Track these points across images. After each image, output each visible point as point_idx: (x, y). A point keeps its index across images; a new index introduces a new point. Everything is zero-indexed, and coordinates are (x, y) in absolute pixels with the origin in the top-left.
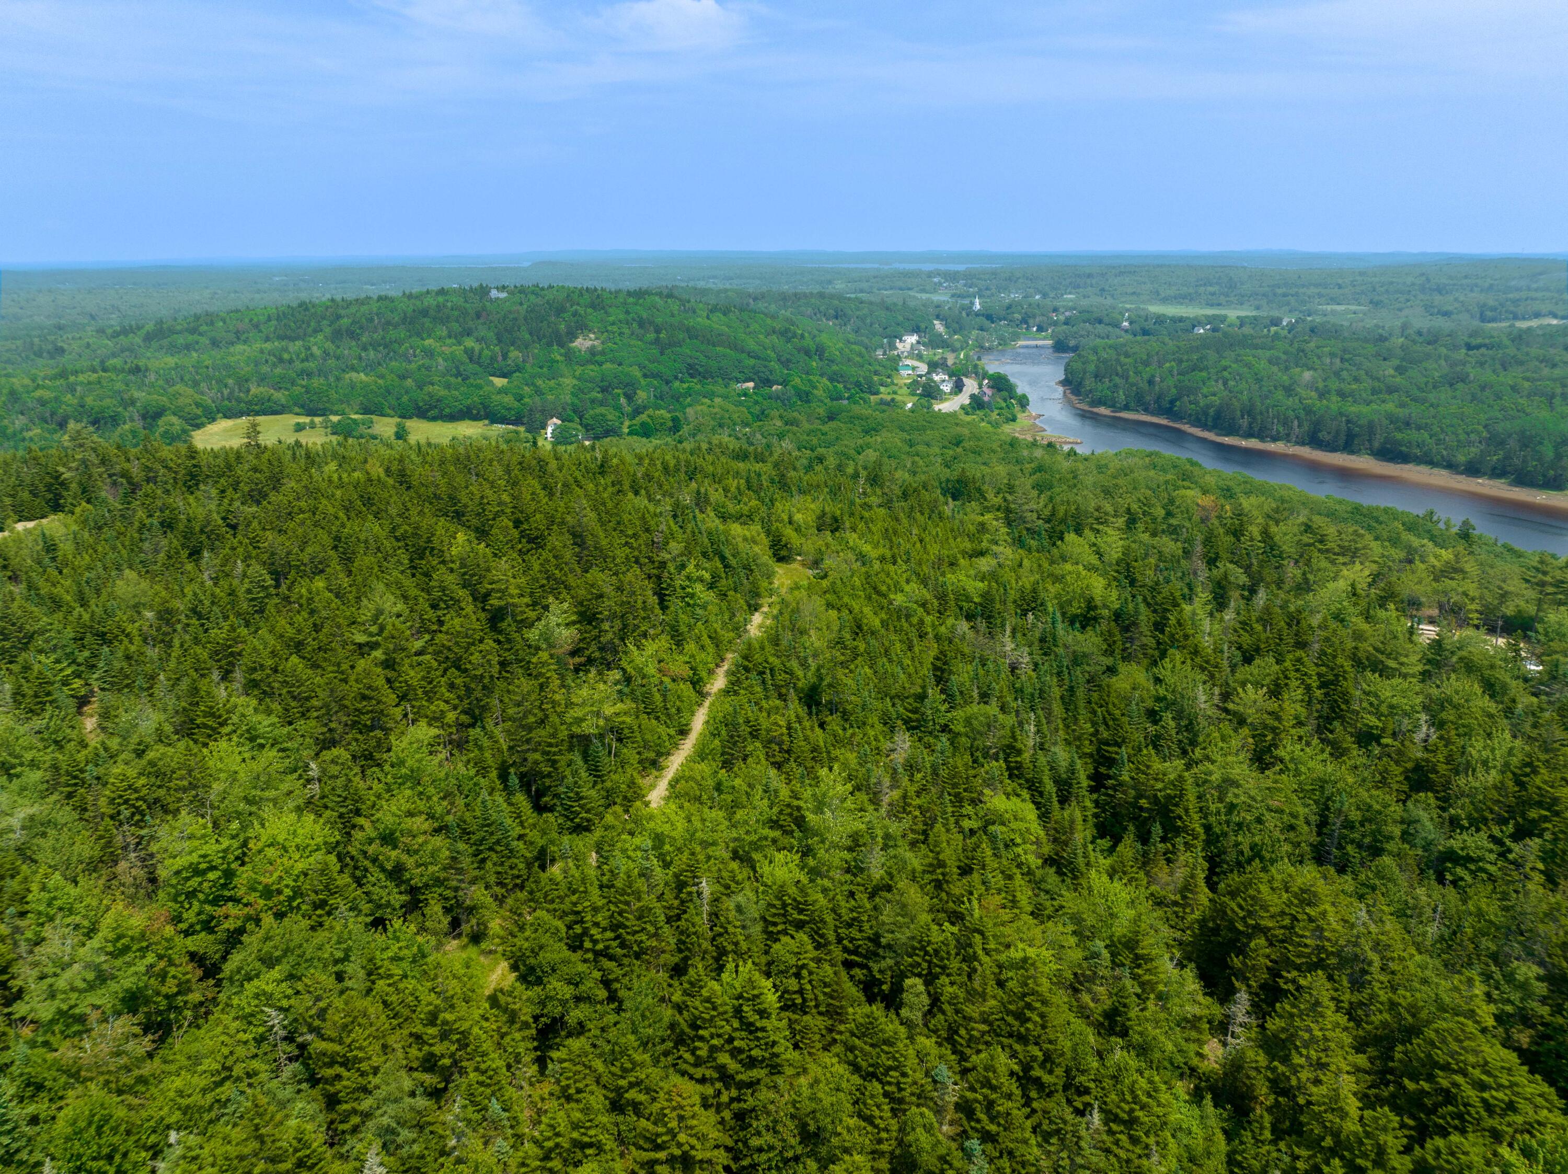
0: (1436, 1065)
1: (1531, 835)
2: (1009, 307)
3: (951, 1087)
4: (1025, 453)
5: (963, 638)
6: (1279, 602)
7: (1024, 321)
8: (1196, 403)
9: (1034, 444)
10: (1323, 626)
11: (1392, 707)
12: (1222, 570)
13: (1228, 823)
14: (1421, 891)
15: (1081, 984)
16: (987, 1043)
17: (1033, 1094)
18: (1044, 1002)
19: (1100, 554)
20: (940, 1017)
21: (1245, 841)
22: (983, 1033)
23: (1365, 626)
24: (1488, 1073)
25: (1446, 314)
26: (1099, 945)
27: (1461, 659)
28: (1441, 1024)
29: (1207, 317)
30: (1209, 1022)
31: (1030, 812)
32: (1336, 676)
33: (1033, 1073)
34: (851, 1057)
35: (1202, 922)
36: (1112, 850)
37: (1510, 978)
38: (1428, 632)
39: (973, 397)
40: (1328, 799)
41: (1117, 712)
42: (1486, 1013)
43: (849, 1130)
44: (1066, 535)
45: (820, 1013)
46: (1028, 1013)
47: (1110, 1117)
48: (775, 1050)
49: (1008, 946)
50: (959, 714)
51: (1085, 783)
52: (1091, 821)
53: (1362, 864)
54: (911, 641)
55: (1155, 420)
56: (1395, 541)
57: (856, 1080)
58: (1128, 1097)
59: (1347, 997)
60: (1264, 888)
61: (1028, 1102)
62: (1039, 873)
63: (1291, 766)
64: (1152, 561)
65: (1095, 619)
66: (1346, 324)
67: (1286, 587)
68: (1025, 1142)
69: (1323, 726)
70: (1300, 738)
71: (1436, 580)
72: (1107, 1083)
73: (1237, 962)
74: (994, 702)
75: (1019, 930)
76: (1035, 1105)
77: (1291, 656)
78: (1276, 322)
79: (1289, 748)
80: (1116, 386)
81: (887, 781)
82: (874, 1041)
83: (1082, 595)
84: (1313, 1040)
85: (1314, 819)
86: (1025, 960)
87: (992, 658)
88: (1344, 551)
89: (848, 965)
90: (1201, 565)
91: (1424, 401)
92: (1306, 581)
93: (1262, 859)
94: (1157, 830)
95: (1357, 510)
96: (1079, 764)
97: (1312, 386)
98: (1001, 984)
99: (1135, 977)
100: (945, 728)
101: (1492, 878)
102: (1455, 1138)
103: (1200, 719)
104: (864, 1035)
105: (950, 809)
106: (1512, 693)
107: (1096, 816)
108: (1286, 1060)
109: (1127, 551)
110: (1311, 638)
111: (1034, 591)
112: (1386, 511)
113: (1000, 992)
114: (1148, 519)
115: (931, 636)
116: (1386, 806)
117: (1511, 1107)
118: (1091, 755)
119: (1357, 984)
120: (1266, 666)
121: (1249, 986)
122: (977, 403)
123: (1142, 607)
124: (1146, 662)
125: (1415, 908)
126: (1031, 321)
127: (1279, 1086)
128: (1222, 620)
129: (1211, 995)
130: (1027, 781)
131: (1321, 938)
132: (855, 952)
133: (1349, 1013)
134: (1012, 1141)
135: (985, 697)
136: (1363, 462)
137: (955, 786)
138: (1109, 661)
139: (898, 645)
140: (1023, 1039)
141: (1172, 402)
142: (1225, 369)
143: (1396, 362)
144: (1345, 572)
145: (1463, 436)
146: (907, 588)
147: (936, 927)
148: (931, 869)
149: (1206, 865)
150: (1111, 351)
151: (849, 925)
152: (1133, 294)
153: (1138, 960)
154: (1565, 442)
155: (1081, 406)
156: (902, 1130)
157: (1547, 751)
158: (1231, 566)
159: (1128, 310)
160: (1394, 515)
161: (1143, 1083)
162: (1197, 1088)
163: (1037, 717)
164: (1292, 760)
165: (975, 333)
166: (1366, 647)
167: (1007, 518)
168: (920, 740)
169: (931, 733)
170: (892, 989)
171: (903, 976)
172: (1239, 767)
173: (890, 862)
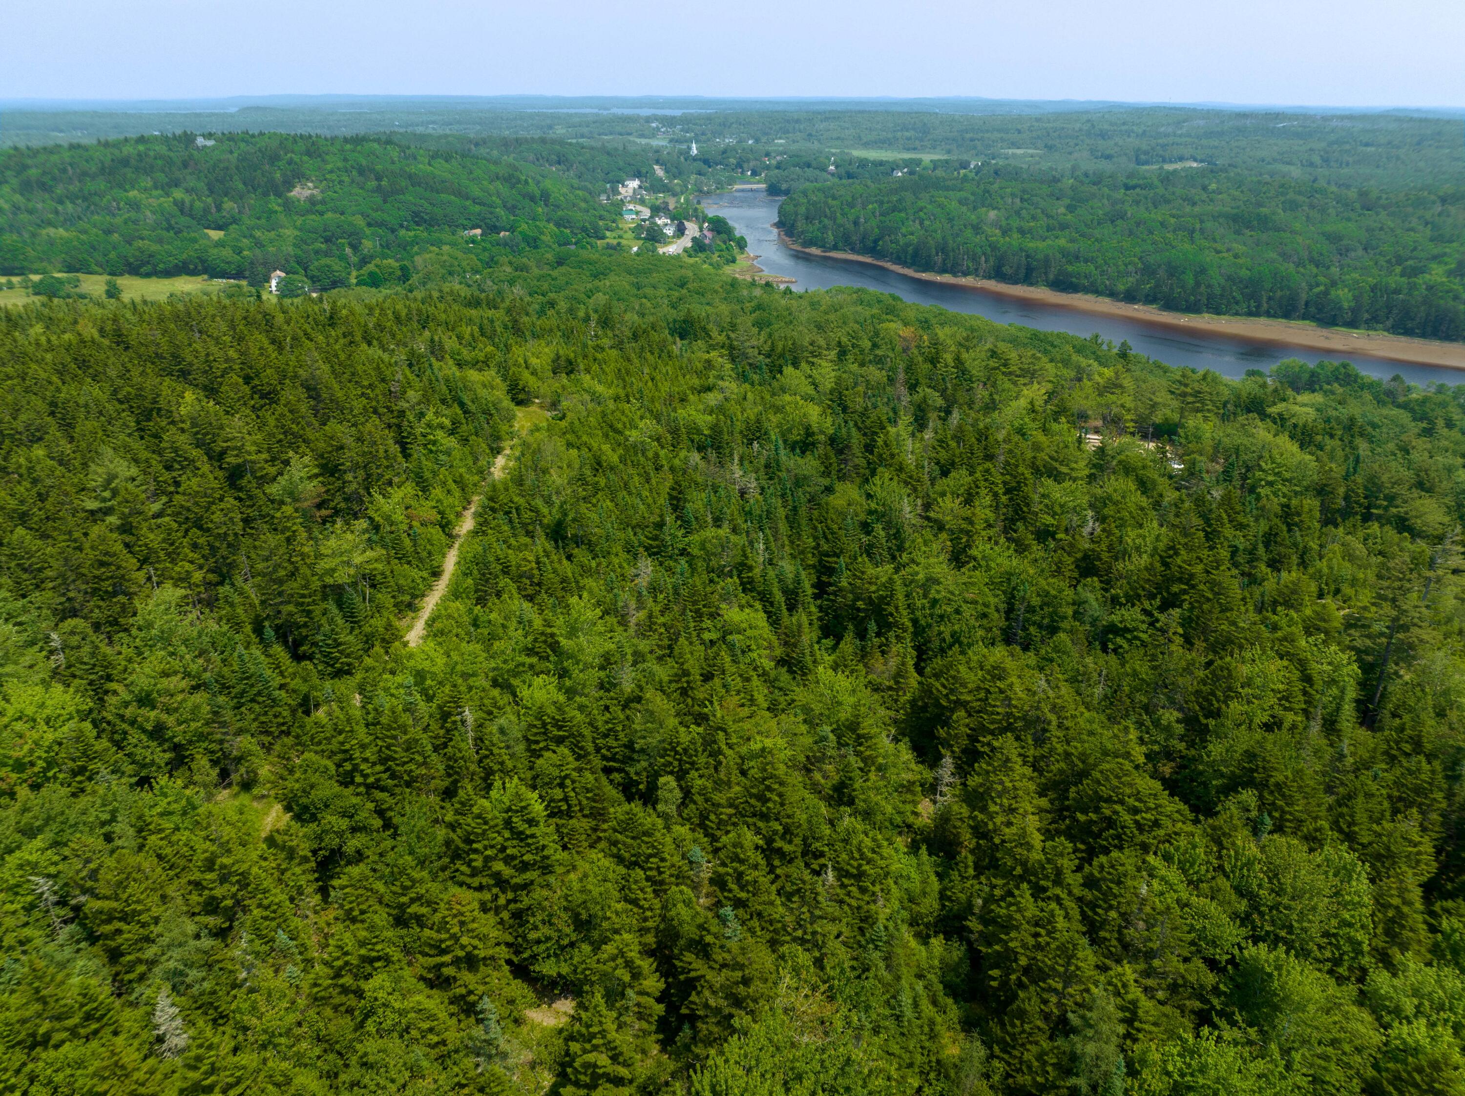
0: (1101, 799)
1: (1174, 606)
2: (724, 152)
3: (705, 865)
4: (745, 292)
5: (696, 468)
6: (970, 421)
7: (740, 165)
8: (897, 242)
9: (753, 284)
10: (1007, 440)
11: (1063, 506)
12: (922, 394)
13: (931, 615)
14: (1089, 660)
15: (813, 764)
16: (735, 824)
17: (777, 863)
18: (782, 784)
19: (815, 385)
20: (692, 806)
21: (946, 630)
22: (730, 816)
23: (1041, 438)
24: (1140, 800)
25: (1108, 157)
26: (827, 729)
27: (1120, 462)
28: (1105, 766)
29: (904, 160)
30: (922, 785)
31: (761, 620)
32: (1019, 482)
33: (775, 845)
34: (615, 850)
35: (913, 702)
36: (835, 648)
37: (1157, 723)
38: (1094, 440)
39: (694, 239)
40: (1014, 589)
41: (835, 527)
42: (1139, 753)
43: (617, 914)
44: (785, 368)
45: (584, 816)
46: (768, 794)
47: (842, 873)
48: (546, 853)
49: (748, 740)
50: (695, 538)
51: (810, 591)
52: (816, 624)
53: (1043, 641)
54: (648, 474)
55: (861, 258)
56: (1066, 363)
57: (622, 870)
58: (856, 855)
59: (1031, 752)
60: (963, 668)
61: (772, 870)
62: (773, 674)
63: (983, 563)
64: (861, 389)
65: (813, 444)
66: (1025, 166)
67: (976, 407)
68: (772, 903)
69: (1009, 527)
70: (990, 539)
71: (1100, 395)
72: (839, 846)
73: (942, 732)
74: (726, 525)
75: (757, 725)
76: (778, 871)
77: (981, 468)
78: (964, 165)
79: (981, 548)
80: (825, 227)
81: (633, 604)
82: (635, 834)
83: (800, 423)
84: (1005, 790)
85: (1003, 606)
86: (763, 750)
87: (723, 485)
88: (1024, 373)
89: (607, 771)
90: (903, 391)
91: (1089, 237)
92: (993, 401)
93: (961, 644)
94: (872, 627)
95: (1035, 337)
96: (804, 574)
97: (996, 224)
98: (744, 773)
99: (858, 754)
100: (683, 552)
101: (1144, 644)
102: (1115, 854)
103: (906, 527)
104: (625, 830)
105: (692, 624)
106: (1160, 488)
107: (820, 619)
108: (984, 809)
109: (839, 381)
110: (997, 451)
111: (758, 421)
112: (1058, 335)
113: (744, 780)
114: (856, 351)
115: (666, 468)
116: (1061, 591)
117: (1156, 824)
118: (814, 566)
119: (1039, 741)
120: (960, 478)
121: (953, 752)
122: (699, 246)
123: (854, 431)
124: (858, 480)
125: (1084, 674)
126: (745, 165)
127: (980, 832)
128: (922, 439)
129: (922, 763)
130: (759, 593)
131: (1009, 706)
132: (613, 759)
133: (1033, 766)
134: (760, 904)
135: (718, 522)
136: (1041, 293)
137: (695, 603)
138: (826, 482)
139: (636, 478)
140: (764, 817)
141: (876, 242)
142: (921, 210)
143: (1067, 201)
144: (1025, 392)
145: (1122, 268)
146: (641, 425)
147: (683, 729)
148: (677, 678)
149: (915, 653)
150: (819, 194)
151: (606, 736)
152: (838, 138)
153: (860, 739)
154: (1203, 271)
155: (794, 247)
156: (664, 907)
157: (1186, 535)
158: (929, 390)
159: (834, 154)
160: (1066, 339)
161: (868, 842)
162: (913, 841)
163: (765, 536)
164: (984, 557)
165: (693, 177)
166: (1043, 456)
167: (731, 355)
168: (661, 564)
169: (671, 557)
170: (648, 788)
171: (657, 775)
172: (940, 567)
173: (640, 676)
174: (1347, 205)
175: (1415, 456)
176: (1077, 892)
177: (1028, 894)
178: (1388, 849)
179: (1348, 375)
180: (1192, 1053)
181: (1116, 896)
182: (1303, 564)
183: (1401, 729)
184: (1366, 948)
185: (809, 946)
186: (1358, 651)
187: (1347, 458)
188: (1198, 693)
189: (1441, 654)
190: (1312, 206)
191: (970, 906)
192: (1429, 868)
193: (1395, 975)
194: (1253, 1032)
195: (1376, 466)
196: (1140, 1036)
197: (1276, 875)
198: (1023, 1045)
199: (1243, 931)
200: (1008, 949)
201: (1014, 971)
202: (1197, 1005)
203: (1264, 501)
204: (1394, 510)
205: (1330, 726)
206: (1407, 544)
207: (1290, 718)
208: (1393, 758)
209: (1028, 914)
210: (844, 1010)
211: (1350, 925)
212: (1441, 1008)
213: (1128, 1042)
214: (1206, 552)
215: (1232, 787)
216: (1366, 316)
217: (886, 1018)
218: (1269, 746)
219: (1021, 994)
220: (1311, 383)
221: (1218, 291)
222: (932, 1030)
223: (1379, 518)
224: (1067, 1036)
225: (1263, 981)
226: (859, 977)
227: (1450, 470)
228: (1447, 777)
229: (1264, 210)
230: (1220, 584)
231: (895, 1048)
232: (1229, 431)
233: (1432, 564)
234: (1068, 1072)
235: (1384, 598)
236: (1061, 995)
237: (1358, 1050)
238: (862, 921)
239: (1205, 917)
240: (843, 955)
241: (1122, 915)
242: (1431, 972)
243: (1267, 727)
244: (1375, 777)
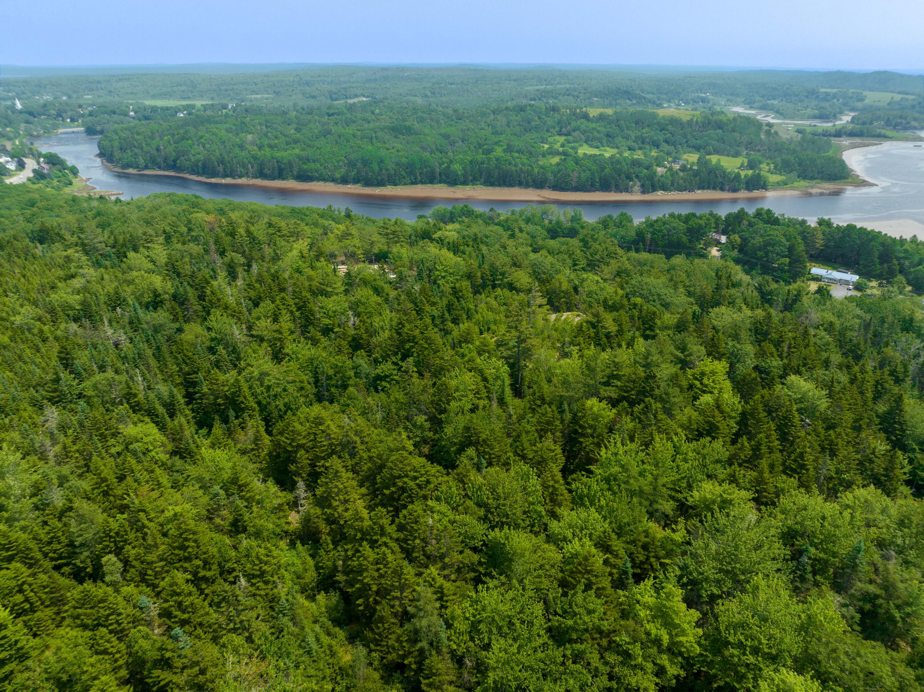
0: (396, 477)
1: (408, 356)
2: (45, 106)
3: (152, 607)
4: (85, 205)
5: (75, 334)
6: (265, 269)
7: (59, 115)
8: (190, 160)
9: (90, 198)
10: (291, 277)
11: (334, 312)
12: (229, 257)
13: (269, 396)
14: (369, 399)
15: (212, 514)
16: (167, 572)
17: (204, 586)
18: (194, 533)
19: (153, 262)
20: (133, 570)
21: (280, 403)
22: (163, 567)
23: (311, 273)
24: (416, 472)
25: (314, 97)
26: (216, 488)
27: (360, 279)
28: (393, 458)
29: (183, 106)
30: (288, 504)
31: (152, 429)
32: (304, 302)
33: (200, 575)
34: (78, 622)
35: (270, 454)
36: (209, 433)
37: (415, 425)
38: (343, 269)
39: (34, 171)
40: (316, 368)
41: (190, 354)
42: (409, 445)
43: (92, 665)
44: (128, 254)
45: (47, 607)
46: (187, 544)
47: (250, 577)
48: (19, 645)
49: (163, 511)
50: (87, 383)
51: (182, 401)
52: (192, 421)
53: (340, 395)
54: (37, 346)
55: (166, 173)
56: (316, 225)
57: (88, 633)
58: (257, 562)
59: (349, 463)
60: (296, 424)
61: (201, 591)
62: (169, 463)
63: (294, 356)
64: (187, 259)
65: (161, 302)
66: (264, 105)
67: (267, 260)
68: (207, 614)
69: (304, 331)
70: (294, 340)
71: (340, 241)
72: (243, 560)
73: (293, 467)
74: (109, 369)
75: (166, 500)
76: (206, 591)
77: (278, 297)
78: (225, 107)
79: (290, 347)
80: (136, 154)
81: (48, 442)
82: (92, 604)
83: (149, 289)
84: (340, 490)
85: (312, 380)
86: (175, 515)
87: (100, 342)
88: (292, 234)
89: (57, 568)
90: (216, 257)
91: (312, 147)
92: (276, 254)
93: (291, 410)
94: (232, 413)
95: (293, 211)
96: (175, 391)
97: (253, 143)
98: (165, 535)
99: (242, 498)
100: (80, 396)
101: (398, 382)
102: (410, 507)
103: (239, 345)
104: (83, 604)
105: (100, 445)
106: (386, 290)
107: (194, 417)
108: (330, 506)
109: (170, 256)
110: (286, 285)
111: (117, 293)
112: (307, 209)
113: (166, 539)
114: (177, 235)
115: (51, 338)
116: (344, 362)
117: (428, 482)
118: (181, 384)
119: (353, 455)
120: (267, 306)
121: (302, 477)
122: (39, 175)
123: (188, 288)
124: (199, 320)
125: (369, 408)
126: (64, 115)
127: (330, 521)
128: (236, 286)
129: (284, 490)
130: (146, 411)
131: (330, 439)
132: (60, 558)
133: (352, 471)
134: (199, 617)
135: (102, 368)
136: (291, 184)
137: (98, 429)
138: (177, 325)
139: (28, 351)
140: (188, 559)
141: (175, 161)
142: (202, 137)
143: (295, 126)
144: (295, 246)
145: (336, 164)
146: (23, 310)
147: (112, 519)
148: (97, 486)
149: (263, 423)
150: (127, 132)
151: (49, 543)
152: (132, 93)
153: (241, 488)
154: (382, 161)
155: (116, 169)
156: (129, 647)
157: (406, 315)
158: (234, 254)
159: (131, 104)
160: (313, 211)
161: (262, 551)
162: (291, 540)
163: (141, 371)
164: (293, 353)
165: (23, 126)
166: (315, 283)
167: (84, 250)
168: (64, 408)
169: (71, 402)
170: (94, 569)
171: (99, 557)
172: (268, 365)
173: (67, 492)
174: (448, 117)
175: (509, 249)
176: (395, 536)
177: (368, 548)
178: (542, 457)
179: (468, 211)
180: (476, 602)
181: (416, 531)
182: (469, 318)
183: (534, 394)
184: (544, 513)
185: (240, 631)
186: (506, 358)
187: (478, 256)
188: (432, 402)
189: (542, 350)
190: (432, 120)
191: (335, 567)
192: (562, 460)
193: (559, 521)
194: (503, 578)
195: (492, 258)
196: (448, 604)
197: (494, 490)
198: (387, 637)
199: (486, 526)
200: (364, 585)
201: (371, 596)
202: (473, 575)
203: (442, 287)
204: (506, 280)
205: (502, 402)
206: (515, 297)
207: (481, 403)
208: (534, 410)
209: (371, 559)
210: (273, 662)
211: (533, 504)
212: (582, 529)
213: (443, 610)
214: (419, 322)
215: (461, 450)
216: (471, 178)
217: (301, 656)
218: (475, 421)
219: (378, 608)
220: (451, 218)
221: (392, 172)
222: (331, 651)
223: (499, 285)
224: (409, 621)
225: (501, 548)
226: (278, 638)
227: (526, 254)
228: (559, 412)
229: (407, 124)
230: (430, 338)
231: (312, 672)
232: (416, 251)
233: (529, 305)
234: (416, 641)
235: (511, 327)
236: (400, 599)
237: (553, 566)
238: (270, 602)
239: (465, 525)
240: (264, 628)
241: (423, 540)
242: (574, 513)
243: (472, 411)
244: (528, 422)
